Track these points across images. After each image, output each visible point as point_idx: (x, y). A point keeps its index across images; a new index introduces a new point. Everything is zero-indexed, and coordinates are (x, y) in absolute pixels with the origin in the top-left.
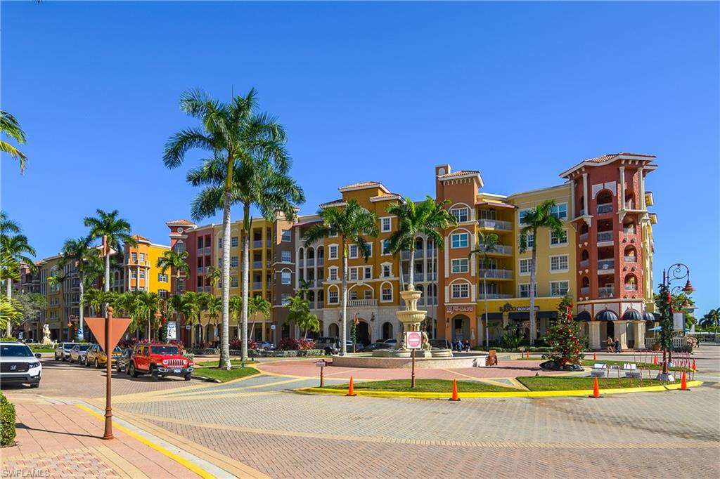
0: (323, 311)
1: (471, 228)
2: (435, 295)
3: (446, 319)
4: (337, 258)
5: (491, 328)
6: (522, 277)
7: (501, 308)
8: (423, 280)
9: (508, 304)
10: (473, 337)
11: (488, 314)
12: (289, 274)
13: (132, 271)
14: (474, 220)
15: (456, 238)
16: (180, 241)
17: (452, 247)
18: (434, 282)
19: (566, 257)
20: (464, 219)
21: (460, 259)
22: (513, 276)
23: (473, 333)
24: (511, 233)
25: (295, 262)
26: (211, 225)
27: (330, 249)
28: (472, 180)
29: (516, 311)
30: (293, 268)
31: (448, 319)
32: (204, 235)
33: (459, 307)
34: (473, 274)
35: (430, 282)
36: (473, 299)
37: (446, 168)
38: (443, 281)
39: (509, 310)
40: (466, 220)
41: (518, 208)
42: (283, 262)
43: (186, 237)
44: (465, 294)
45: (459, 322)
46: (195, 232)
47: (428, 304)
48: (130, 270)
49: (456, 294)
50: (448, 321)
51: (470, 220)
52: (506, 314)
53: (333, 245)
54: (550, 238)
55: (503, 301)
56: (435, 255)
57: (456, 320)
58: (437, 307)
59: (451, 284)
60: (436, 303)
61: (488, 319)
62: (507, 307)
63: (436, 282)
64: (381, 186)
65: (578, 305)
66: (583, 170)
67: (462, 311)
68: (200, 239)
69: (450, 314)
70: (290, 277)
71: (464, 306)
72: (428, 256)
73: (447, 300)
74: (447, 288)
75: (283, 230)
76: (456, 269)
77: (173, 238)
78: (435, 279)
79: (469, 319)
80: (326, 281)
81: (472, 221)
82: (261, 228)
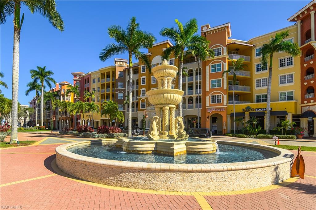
0: (138, 113)
1: (224, 59)
2: (200, 102)
3: (207, 117)
4: (145, 84)
5: (237, 122)
6: (257, 90)
7: (243, 109)
8: (193, 94)
9: (248, 107)
10: (224, 127)
11: (235, 113)
12: (123, 94)
13: (63, 97)
14: (225, 54)
15: (213, 66)
16: (78, 82)
17: (211, 72)
18: (200, 95)
19: (292, 75)
20: (219, 54)
21: (216, 79)
22: (251, 90)
23: (224, 125)
24: (249, 63)
25: (125, 88)
26: (89, 73)
27: (142, 79)
28: (225, 29)
29: (254, 111)
30: (124, 91)
31: (208, 116)
32: (86, 78)
33: (216, 109)
34: (225, 88)
35: (197, 95)
36: (225, 103)
37: (207, 26)
38: (205, 93)
39: (250, 111)
40: (220, 55)
41: (255, 46)
42: (119, 88)
43: (80, 79)
44: (219, 101)
45: (215, 118)
46: (84, 77)
47: (196, 108)
48: (62, 97)
49: (213, 101)
50: (208, 117)
51: (223, 54)
52: (247, 113)
53: (143, 77)
54: (279, 63)
55: (244, 105)
56: (200, 79)
57: (213, 118)
58: (201, 109)
59: (210, 95)
60: (200, 107)
61: (235, 116)
62: (248, 109)
63: (201, 95)
64: (169, 42)
65: (302, 107)
66: (312, 8)
67: (218, 112)
68: (86, 80)
69: (209, 113)
70: (123, 96)
71: (218, 108)
72: (196, 80)
73: (208, 105)
74: (207, 98)
75: (119, 72)
76: (213, 86)
77: (74, 80)
78: (200, 93)
79: (222, 116)
80: (139, 96)
81: (224, 54)
82: (110, 71)
